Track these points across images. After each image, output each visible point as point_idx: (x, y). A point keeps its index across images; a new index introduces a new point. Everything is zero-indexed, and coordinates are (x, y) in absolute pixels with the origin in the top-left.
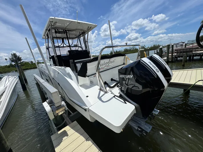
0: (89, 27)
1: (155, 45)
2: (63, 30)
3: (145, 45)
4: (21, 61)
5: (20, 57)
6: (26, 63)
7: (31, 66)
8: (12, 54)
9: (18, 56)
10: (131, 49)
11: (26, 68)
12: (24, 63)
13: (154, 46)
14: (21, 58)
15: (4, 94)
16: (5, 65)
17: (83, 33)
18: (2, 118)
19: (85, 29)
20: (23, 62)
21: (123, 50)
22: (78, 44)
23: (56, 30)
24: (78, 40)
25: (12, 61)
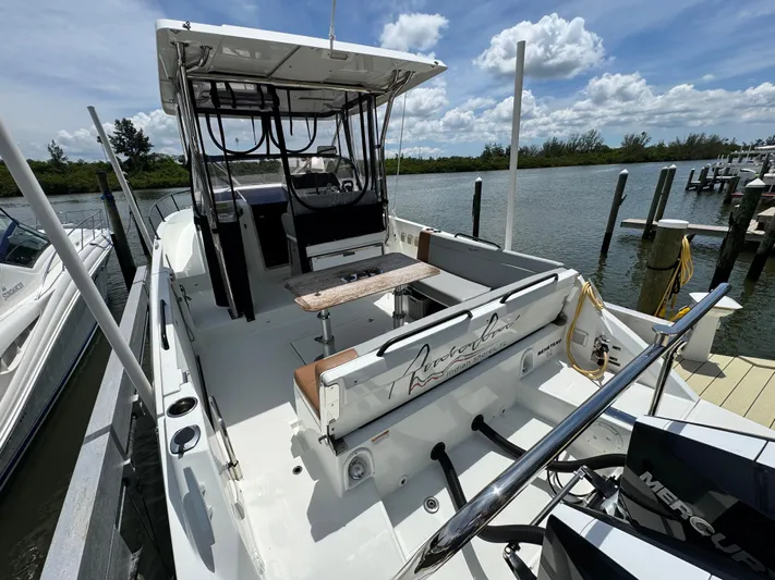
0: (401, 74)
1: (694, 137)
2: (259, 86)
3: (649, 135)
4: (149, 153)
5: (145, 135)
6: (162, 161)
7: (180, 175)
8: (117, 122)
9: (138, 130)
10: (575, 147)
11: (162, 180)
12: (157, 159)
13: (691, 140)
14: (147, 139)
15: (32, 333)
16: (97, 161)
17: (366, 100)
18: (7, 444)
19: (380, 78)
20: (154, 155)
21: (540, 147)
22: (336, 145)
23: (221, 86)
24: (338, 127)
25: (120, 149)
